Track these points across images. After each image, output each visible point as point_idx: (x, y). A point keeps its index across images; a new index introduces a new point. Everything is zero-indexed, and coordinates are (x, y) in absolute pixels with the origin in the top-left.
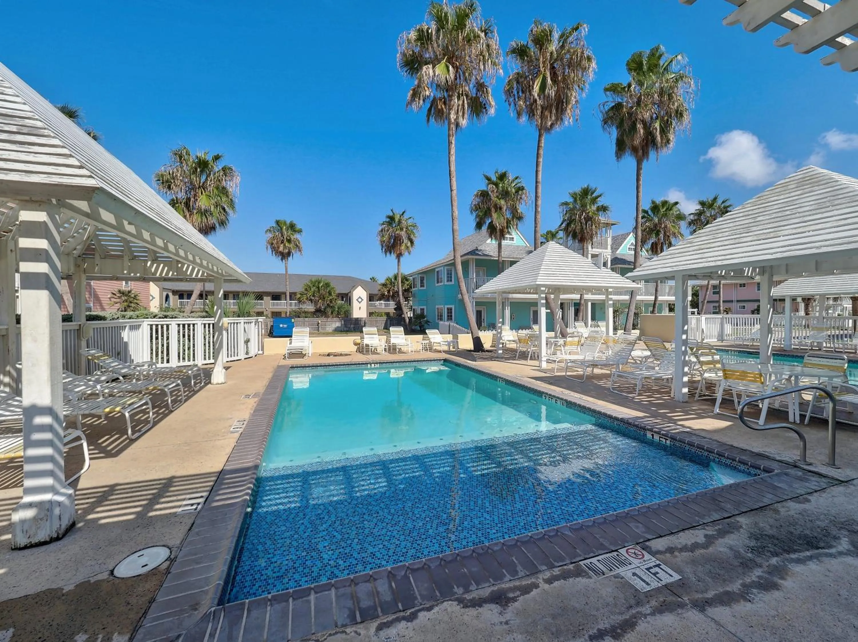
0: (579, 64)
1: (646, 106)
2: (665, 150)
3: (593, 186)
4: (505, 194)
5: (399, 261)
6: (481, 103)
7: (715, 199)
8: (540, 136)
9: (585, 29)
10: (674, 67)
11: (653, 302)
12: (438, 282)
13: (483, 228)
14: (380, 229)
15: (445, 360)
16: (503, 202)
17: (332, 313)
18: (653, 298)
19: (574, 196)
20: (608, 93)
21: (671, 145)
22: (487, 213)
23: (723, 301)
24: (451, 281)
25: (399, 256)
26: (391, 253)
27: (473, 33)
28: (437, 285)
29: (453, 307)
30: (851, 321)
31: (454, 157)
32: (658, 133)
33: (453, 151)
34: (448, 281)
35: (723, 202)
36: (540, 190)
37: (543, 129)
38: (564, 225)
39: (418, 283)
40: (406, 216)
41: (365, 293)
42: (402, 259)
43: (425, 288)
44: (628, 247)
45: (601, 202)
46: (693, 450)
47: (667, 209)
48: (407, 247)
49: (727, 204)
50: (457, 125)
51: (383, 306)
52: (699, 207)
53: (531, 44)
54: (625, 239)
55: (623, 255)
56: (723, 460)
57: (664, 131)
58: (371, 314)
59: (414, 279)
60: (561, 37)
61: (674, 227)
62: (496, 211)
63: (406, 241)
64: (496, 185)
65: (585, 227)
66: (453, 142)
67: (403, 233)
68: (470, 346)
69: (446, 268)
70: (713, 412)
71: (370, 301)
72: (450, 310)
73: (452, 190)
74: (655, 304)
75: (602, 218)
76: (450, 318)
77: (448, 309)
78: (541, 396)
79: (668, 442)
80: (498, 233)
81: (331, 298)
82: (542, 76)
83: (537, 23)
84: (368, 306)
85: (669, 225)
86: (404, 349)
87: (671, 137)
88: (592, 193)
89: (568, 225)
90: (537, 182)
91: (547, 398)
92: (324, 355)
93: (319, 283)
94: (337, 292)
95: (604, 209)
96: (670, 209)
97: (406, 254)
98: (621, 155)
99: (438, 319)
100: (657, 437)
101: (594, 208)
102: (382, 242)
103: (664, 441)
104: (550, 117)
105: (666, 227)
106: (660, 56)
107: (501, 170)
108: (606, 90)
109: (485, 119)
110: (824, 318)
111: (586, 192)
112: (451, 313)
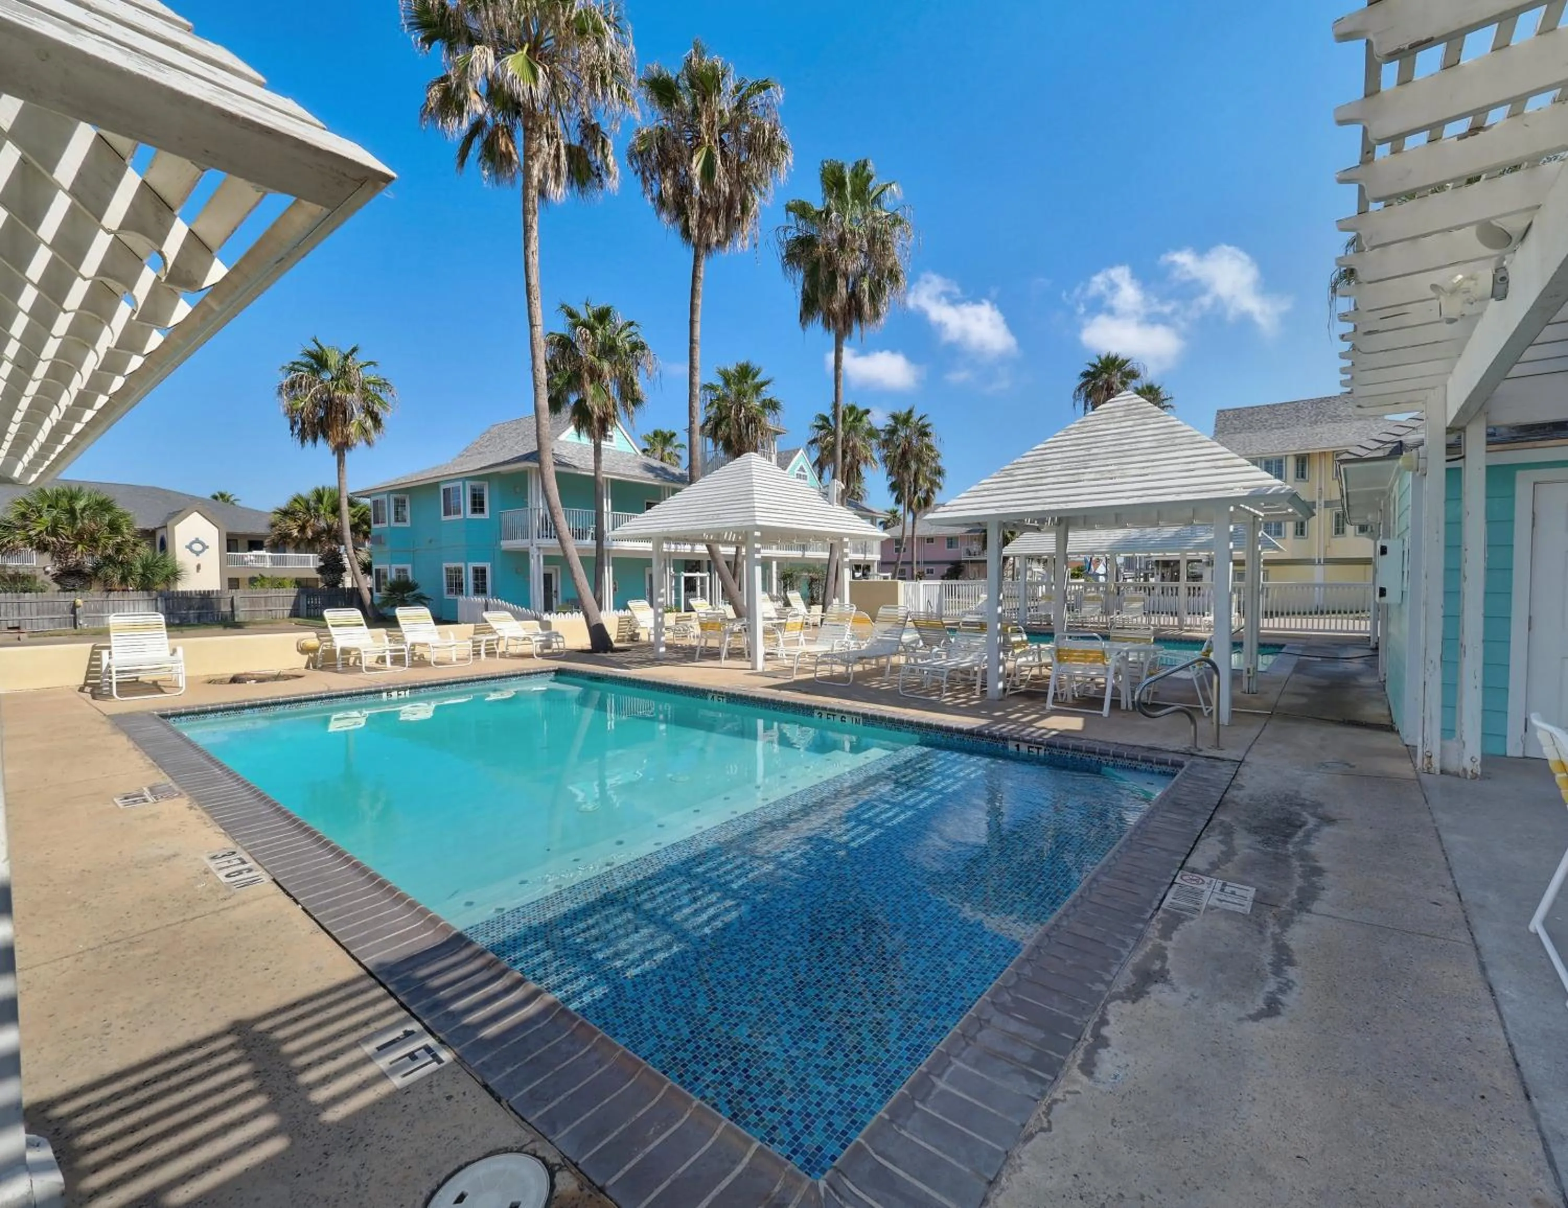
0: (768, 150)
1: (853, 250)
2: (873, 327)
3: (755, 363)
4: (608, 350)
5: (341, 462)
6: (589, 163)
7: (910, 412)
8: (697, 258)
9: (778, 94)
10: (887, 202)
12: (447, 513)
13: (563, 410)
14: (286, 381)
15: (559, 672)
16: (606, 366)
17: (124, 579)
19: (726, 377)
20: (791, 214)
21: (882, 321)
22: (574, 381)
24: (482, 511)
25: (341, 448)
26: (315, 440)
27: (592, 19)
28: (444, 518)
29: (488, 566)
31: (536, 257)
32: (866, 299)
33: (534, 246)
34: (474, 511)
35: (920, 419)
36: (698, 357)
37: (702, 248)
38: (708, 427)
39: (389, 511)
40: (359, 359)
41: (214, 532)
42: (348, 456)
43: (408, 524)
44: (796, 472)
45: (768, 393)
46: (1078, 756)
47: (855, 419)
48: (365, 431)
49: (926, 421)
50: (542, 193)
51: (268, 565)
52: (891, 422)
53: (684, 83)
54: (791, 459)
56: (1120, 762)
57: (874, 298)
58: (234, 583)
59: (375, 503)
60: (738, 89)
61: (864, 446)
62: (592, 382)
63: (359, 416)
64: (593, 330)
65: (745, 431)
66: (535, 226)
67: (354, 399)
68: (585, 641)
69: (468, 484)
70: (1044, 708)
71: (229, 550)
72: (480, 574)
73: (532, 326)
75: (769, 421)
76: (480, 589)
77: (476, 570)
78: (811, 715)
79: (1042, 752)
80: (596, 424)
81: (119, 539)
82: (704, 150)
83: (700, 52)
84: (224, 563)
85: (859, 443)
86: (431, 656)
87: (883, 309)
88: (754, 377)
89: (717, 425)
90: (692, 341)
91: (824, 716)
92: (221, 682)
93: (73, 498)
94: (139, 526)
95: (772, 405)
96: (858, 419)
97: (361, 444)
98: (807, 319)
99: (450, 591)
100: (1024, 748)
101: (756, 403)
102: (291, 412)
103: (1035, 751)
104: (717, 228)
105: (855, 446)
106: (870, 177)
107: (599, 304)
108: (789, 209)
109: (598, 196)
111: (745, 372)
112: (484, 577)
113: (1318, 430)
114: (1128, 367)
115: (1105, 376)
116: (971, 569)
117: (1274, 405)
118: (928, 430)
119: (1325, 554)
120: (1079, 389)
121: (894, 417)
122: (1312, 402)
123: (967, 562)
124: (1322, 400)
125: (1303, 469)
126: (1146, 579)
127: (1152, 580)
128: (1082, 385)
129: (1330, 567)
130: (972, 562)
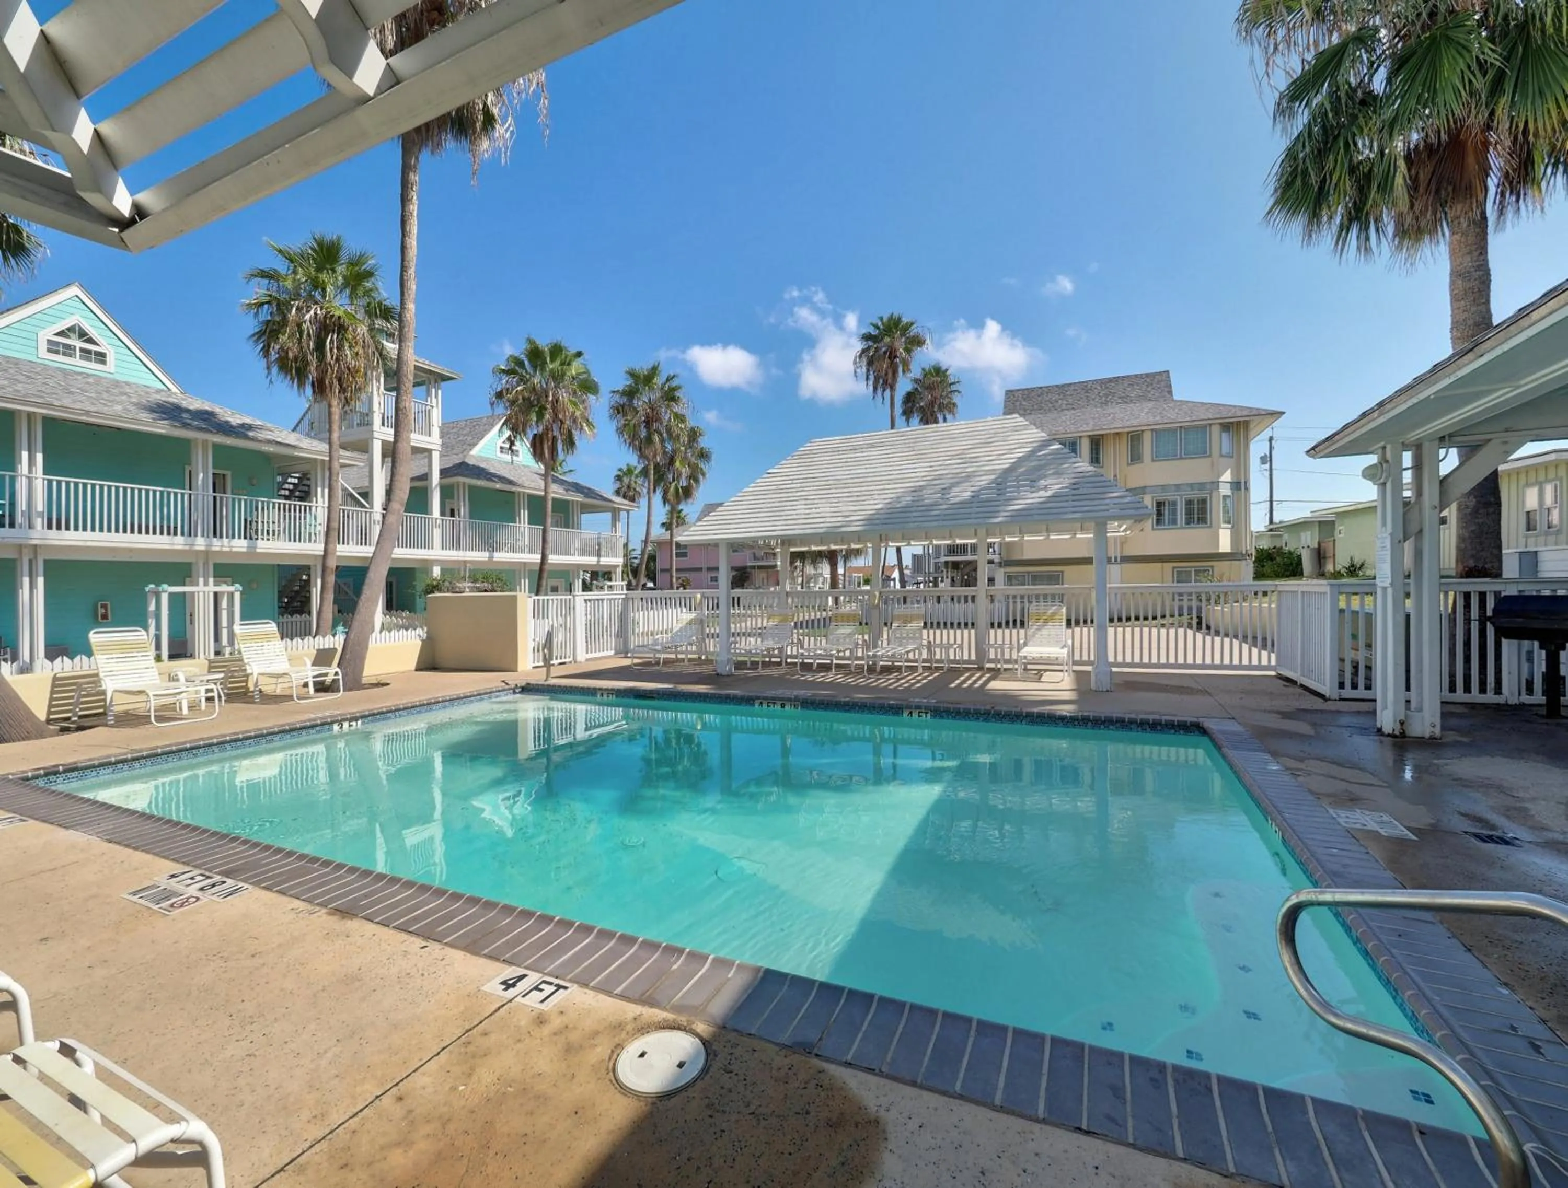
7: (654, 369)
11: (537, 568)
18: (537, 558)
23: (677, 570)
30: (830, 599)
35: (668, 380)
47: (560, 363)
49: (674, 383)
52: (628, 381)
55: (487, 460)
61: (575, 404)
74: (541, 570)
85: (564, 396)
96: (566, 363)
105: (559, 402)
110: (787, 593)
113: (1110, 410)
114: (913, 331)
115: (887, 339)
116: (759, 576)
117: (1063, 386)
118: (677, 394)
119: (1122, 552)
120: (860, 357)
121: (632, 374)
122: (1101, 382)
123: (753, 567)
124: (1110, 380)
125: (1098, 453)
126: (936, 585)
127: (942, 585)
128: (864, 351)
129: (1128, 566)
130: (760, 567)
